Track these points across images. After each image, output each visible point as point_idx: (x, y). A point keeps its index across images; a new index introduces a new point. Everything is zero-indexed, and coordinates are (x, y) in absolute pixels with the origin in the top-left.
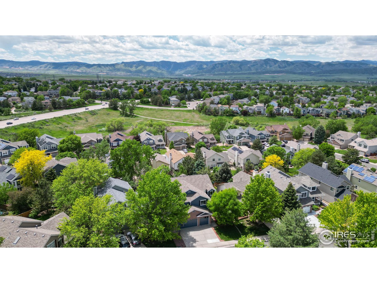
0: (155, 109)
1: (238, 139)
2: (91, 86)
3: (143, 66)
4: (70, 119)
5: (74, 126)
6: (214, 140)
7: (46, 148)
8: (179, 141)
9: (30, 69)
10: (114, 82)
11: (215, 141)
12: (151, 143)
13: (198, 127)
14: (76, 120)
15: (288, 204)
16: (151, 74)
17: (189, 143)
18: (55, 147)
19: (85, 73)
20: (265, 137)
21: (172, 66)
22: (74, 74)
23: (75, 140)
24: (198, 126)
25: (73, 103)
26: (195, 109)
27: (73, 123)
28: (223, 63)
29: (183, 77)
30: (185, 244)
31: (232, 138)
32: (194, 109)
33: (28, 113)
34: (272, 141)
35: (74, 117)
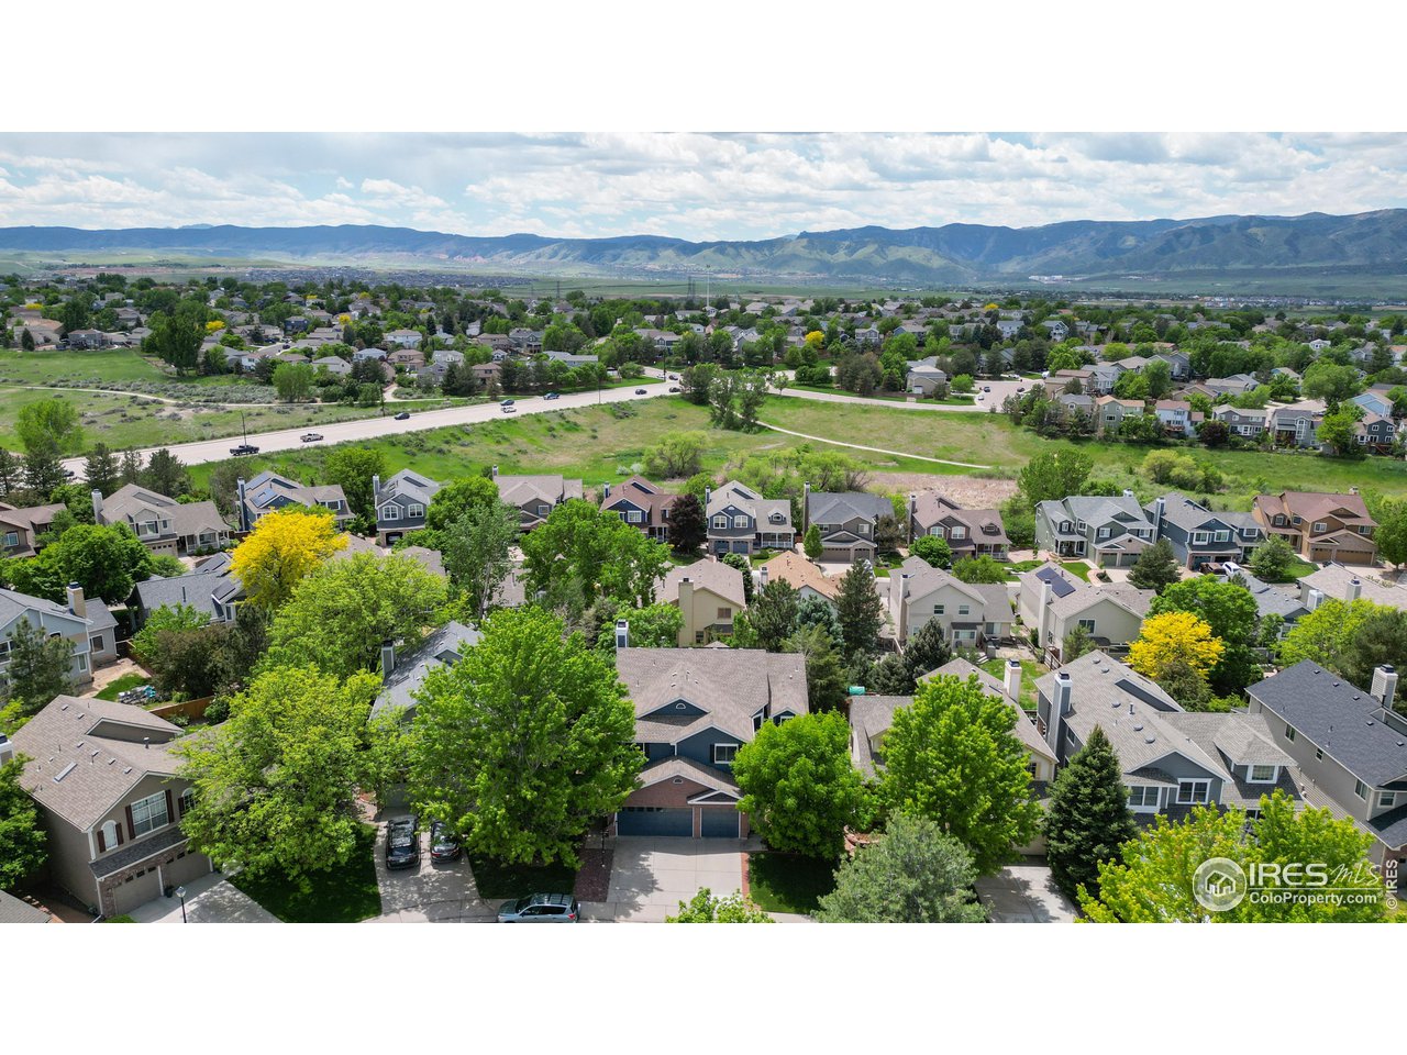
0: (840, 404)
1: (1105, 540)
2: (652, 318)
3: (876, 246)
4: (541, 428)
5: (547, 451)
6: (997, 533)
7: (394, 516)
8: (846, 527)
9: (507, 262)
10: (735, 307)
11: (1002, 539)
12: (738, 524)
13: (987, 482)
14: (560, 431)
15: (1075, 813)
16: (904, 276)
17: (890, 540)
18: (419, 514)
19: (673, 273)
20: (1235, 538)
21: (990, 244)
22: (635, 279)
23: (478, 494)
24: (989, 476)
25: (568, 374)
26: (999, 409)
27: (545, 442)
28: (1214, 226)
29: (1029, 284)
30: (610, 891)
31: (1082, 534)
32: (993, 411)
33: (427, 403)
34: (1262, 559)
35: (555, 422)
